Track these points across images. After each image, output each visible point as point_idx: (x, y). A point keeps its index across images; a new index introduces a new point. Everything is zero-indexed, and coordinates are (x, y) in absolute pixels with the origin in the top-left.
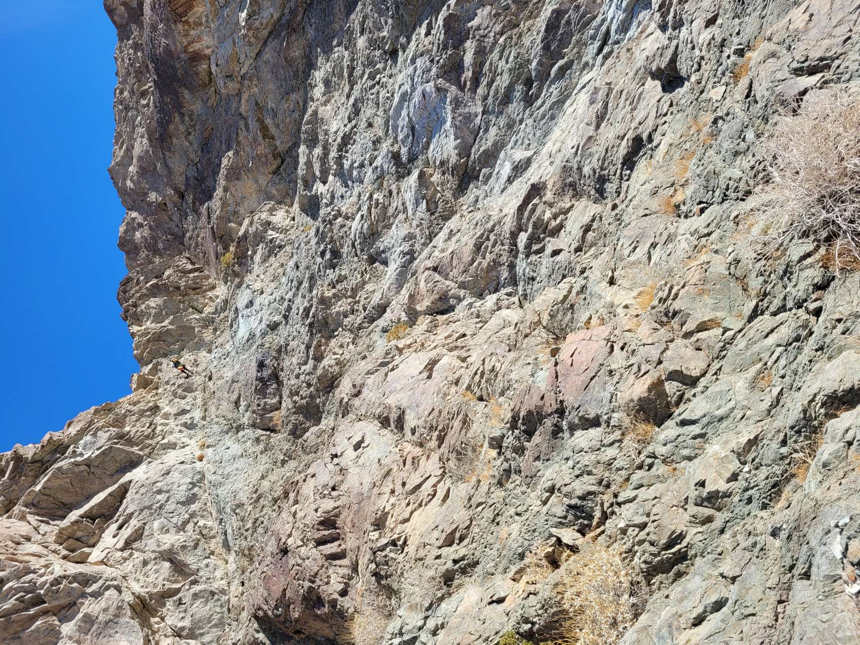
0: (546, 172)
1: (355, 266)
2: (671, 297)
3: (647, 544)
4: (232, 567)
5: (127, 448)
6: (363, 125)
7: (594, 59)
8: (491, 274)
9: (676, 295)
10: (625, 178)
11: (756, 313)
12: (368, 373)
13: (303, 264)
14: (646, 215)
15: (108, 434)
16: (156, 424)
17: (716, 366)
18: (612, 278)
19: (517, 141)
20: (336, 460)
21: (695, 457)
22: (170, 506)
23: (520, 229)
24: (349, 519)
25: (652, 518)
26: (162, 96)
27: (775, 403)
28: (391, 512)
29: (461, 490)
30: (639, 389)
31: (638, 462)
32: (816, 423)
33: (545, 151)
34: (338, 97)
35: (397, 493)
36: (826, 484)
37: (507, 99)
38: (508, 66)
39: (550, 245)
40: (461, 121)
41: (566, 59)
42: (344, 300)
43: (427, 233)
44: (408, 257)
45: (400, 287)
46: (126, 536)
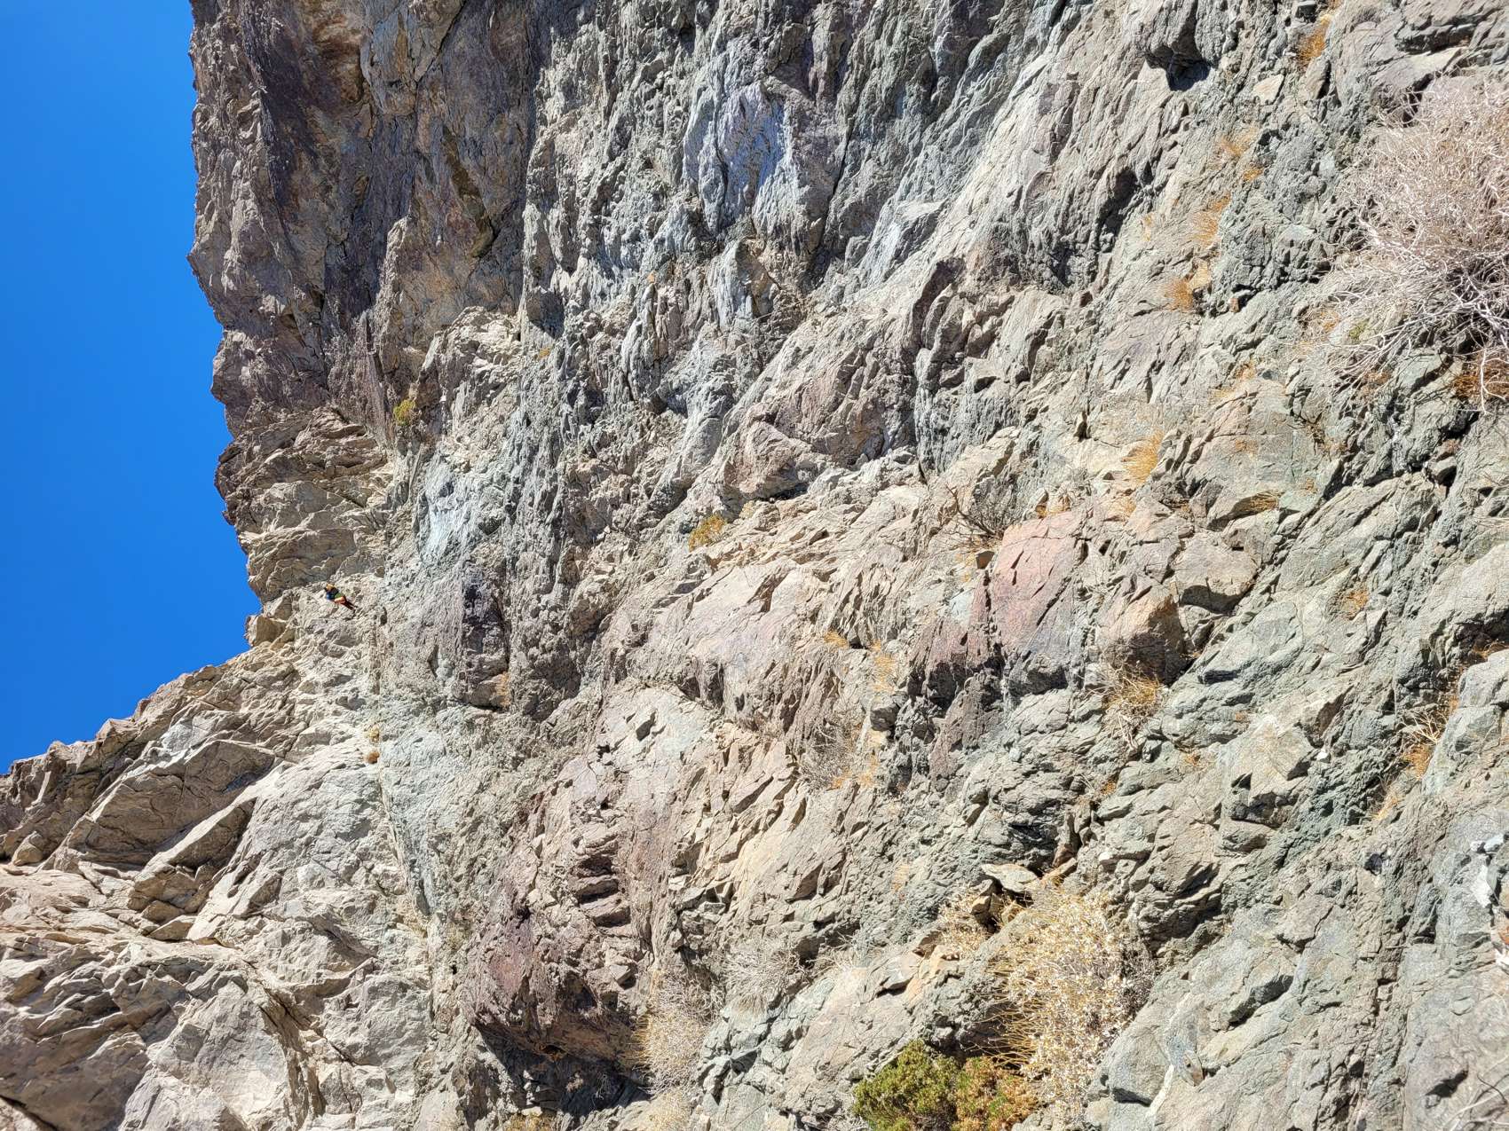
0: (963, 240)
1: (629, 417)
2: (1188, 458)
3: (1149, 888)
4: (434, 941)
5: (245, 744)
6: (636, 164)
7: (1046, 32)
8: (869, 425)
9: (1197, 454)
10: (1105, 247)
11: (1338, 482)
12: (659, 604)
13: (538, 417)
14: (1142, 313)
15: (211, 721)
16: (293, 702)
17: (1268, 576)
18: (1084, 426)
19: (911, 185)
20: (607, 757)
21: (1233, 736)
22: (324, 842)
23: (919, 343)
24: (632, 857)
25: (1159, 843)
26: (276, 123)
27: (1372, 639)
28: (706, 843)
29: (826, 803)
30: (1132, 620)
31: (1133, 745)
32: (1444, 672)
33: (961, 201)
34: (590, 116)
35: (713, 811)
36: (1462, 778)
37: (891, 110)
38: (893, 49)
39: (972, 371)
40: (809, 153)
41: (995, 34)
42: (612, 477)
43: (755, 355)
44: (722, 399)
45: (709, 452)
46: (250, 895)
